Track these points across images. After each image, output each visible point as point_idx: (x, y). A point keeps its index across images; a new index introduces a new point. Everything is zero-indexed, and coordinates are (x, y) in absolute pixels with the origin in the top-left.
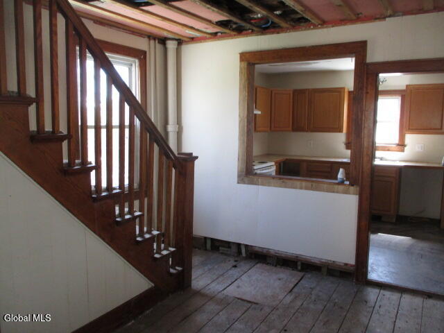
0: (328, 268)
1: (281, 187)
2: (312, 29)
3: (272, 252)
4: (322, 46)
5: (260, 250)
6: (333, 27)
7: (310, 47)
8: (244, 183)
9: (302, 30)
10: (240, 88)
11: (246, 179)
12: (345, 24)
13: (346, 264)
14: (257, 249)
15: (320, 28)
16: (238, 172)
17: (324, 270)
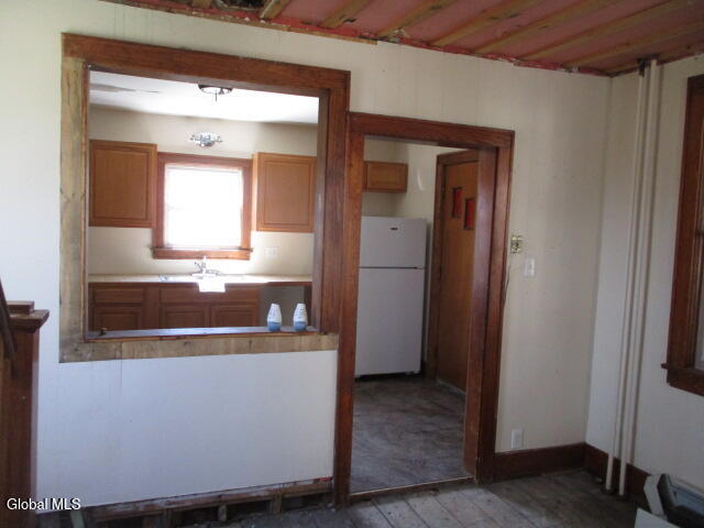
0: (283, 499)
1: (180, 355)
2: (247, 23)
3: (161, 504)
4: (270, 63)
5: (130, 509)
6: (289, 30)
7: (246, 59)
8: (81, 359)
9: (225, 20)
10: (63, 123)
11: (86, 350)
12: (311, 32)
13: (317, 481)
14: (120, 509)
15: (263, 26)
16: (61, 333)
17: (277, 505)
